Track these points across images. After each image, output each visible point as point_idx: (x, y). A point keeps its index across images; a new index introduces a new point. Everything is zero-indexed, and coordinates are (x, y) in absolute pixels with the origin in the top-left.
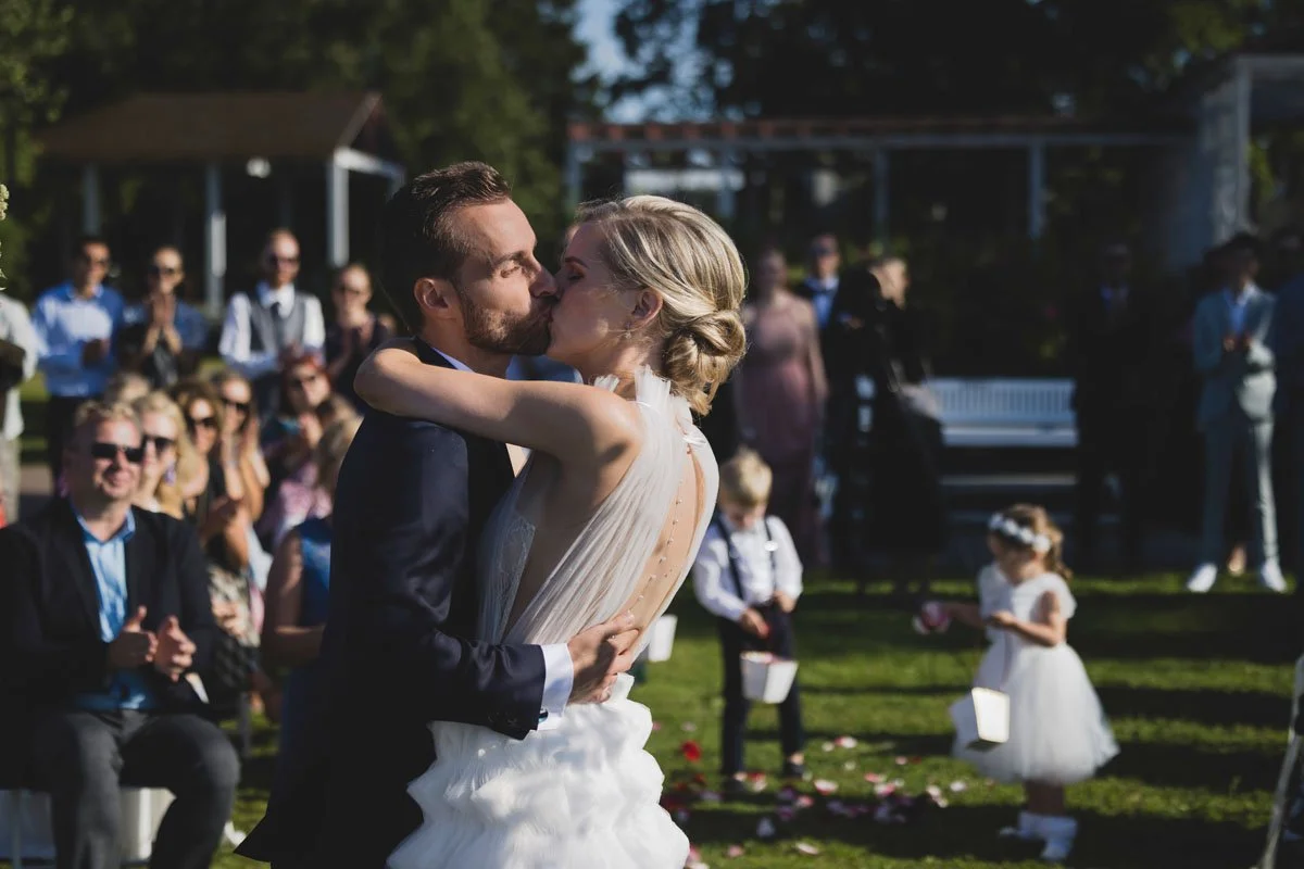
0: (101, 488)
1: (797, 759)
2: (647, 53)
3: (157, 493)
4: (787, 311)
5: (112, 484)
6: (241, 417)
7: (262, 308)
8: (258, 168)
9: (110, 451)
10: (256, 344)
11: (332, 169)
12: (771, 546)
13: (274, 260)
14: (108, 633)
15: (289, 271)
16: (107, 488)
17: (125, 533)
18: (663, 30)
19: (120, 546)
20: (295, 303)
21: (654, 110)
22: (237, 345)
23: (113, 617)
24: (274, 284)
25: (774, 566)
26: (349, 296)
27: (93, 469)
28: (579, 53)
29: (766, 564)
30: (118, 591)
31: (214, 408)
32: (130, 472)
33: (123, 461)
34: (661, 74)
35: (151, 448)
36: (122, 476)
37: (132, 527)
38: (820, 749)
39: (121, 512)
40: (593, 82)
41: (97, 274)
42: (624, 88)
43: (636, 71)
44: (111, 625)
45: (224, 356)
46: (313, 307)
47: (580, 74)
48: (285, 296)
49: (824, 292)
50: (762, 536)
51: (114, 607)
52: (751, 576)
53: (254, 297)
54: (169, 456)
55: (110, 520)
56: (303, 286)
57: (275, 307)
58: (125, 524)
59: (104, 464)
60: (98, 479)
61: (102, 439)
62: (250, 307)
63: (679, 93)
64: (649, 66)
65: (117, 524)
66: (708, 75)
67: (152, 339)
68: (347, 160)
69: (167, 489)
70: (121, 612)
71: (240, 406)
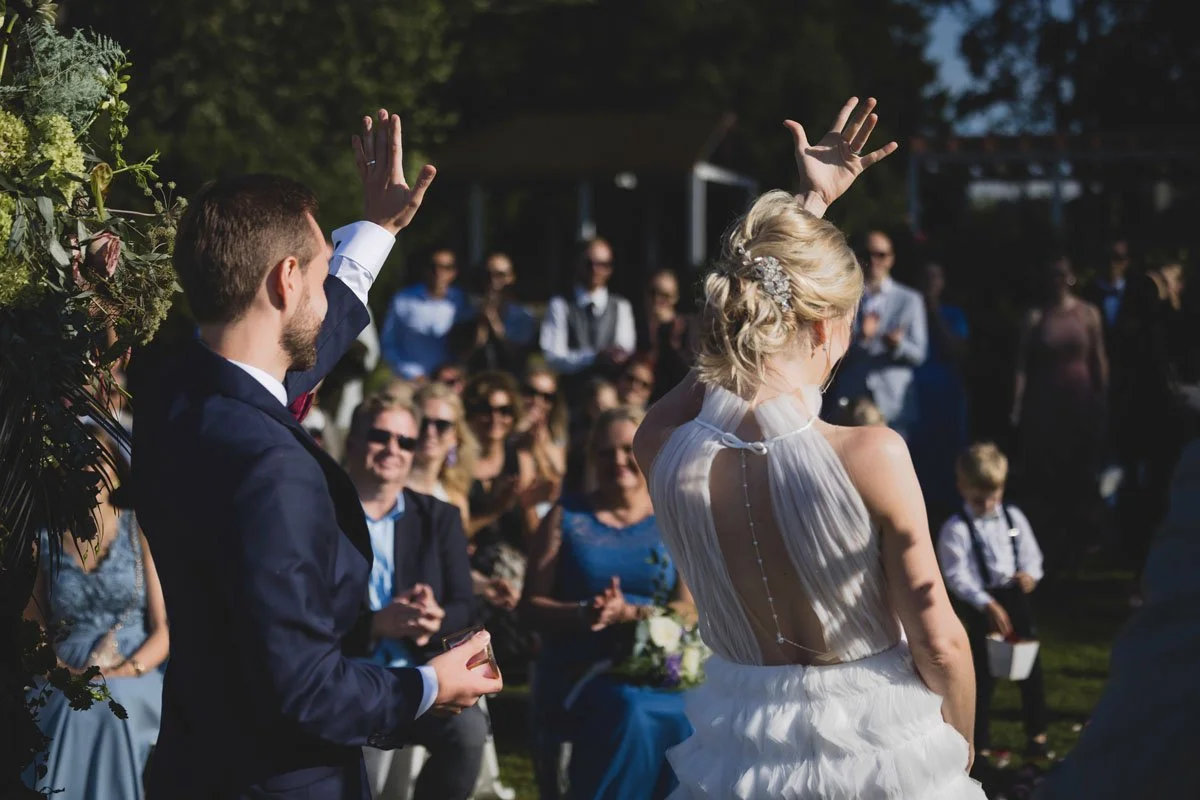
0: (372, 470)
1: (1041, 739)
2: (992, 70)
3: (442, 476)
4: (1073, 312)
5: (382, 467)
6: (548, 406)
7: (577, 307)
8: (626, 181)
9: (384, 437)
10: (573, 343)
11: (691, 181)
12: (1014, 533)
13: (590, 264)
14: (376, 603)
15: (602, 273)
16: (378, 470)
17: (394, 513)
18: (1010, 50)
19: (390, 525)
20: (609, 302)
21: (1001, 124)
22: (555, 342)
23: (380, 589)
24: (590, 287)
25: (1016, 552)
26: (659, 299)
27: (366, 451)
28: (930, 72)
29: (1009, 548)
30: (386, 565)
31: (511, 398)
32: (402, 459)
33: (394, 447)
34: (1005, 89)
35: (432, 430)
36: (391, 461)
37: (401, 508)
38: (1068, 729)
39: (393, 494)
40: (942, 98)
41: (445, 277)
42: (971, 103)
43: (982, 87)
44: (379, 596)
45: (545, 351)
46: (625, 311)
47: (929, 91)
48: (599, 298)
49: (1114, 293)
50: (1003, 523)
51: (382, 580)
52: (994, 559)
53: (571, 299)
54: (450, 439)
55: (382, 501)
56: (615, 289)
57: (590, 306)
58: (395, 505)
59: (377, 447)
60: (370, 461)
61: (379, 425)
62: (567, 308)
63: (1024, 107)
64: (994, 84)
65: (387, 505)
66: (1049, 90)
67: (482, 336)
68: (705, 172)
69: (451, 473)
70: (388, 585)
71: (547, 396)
